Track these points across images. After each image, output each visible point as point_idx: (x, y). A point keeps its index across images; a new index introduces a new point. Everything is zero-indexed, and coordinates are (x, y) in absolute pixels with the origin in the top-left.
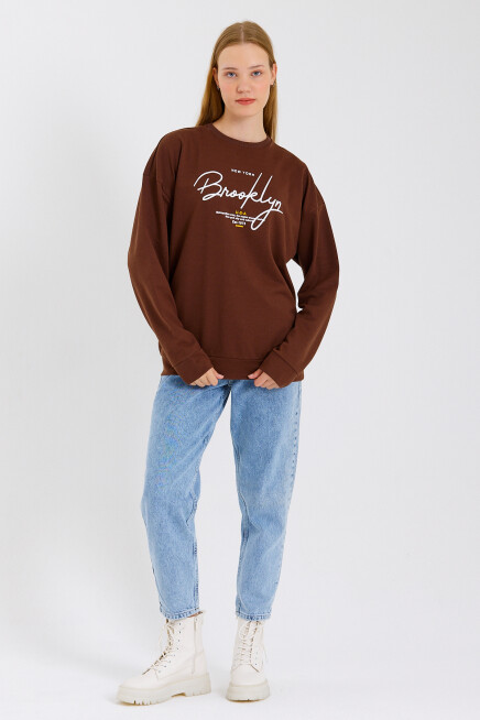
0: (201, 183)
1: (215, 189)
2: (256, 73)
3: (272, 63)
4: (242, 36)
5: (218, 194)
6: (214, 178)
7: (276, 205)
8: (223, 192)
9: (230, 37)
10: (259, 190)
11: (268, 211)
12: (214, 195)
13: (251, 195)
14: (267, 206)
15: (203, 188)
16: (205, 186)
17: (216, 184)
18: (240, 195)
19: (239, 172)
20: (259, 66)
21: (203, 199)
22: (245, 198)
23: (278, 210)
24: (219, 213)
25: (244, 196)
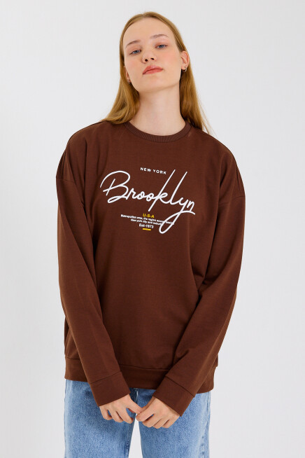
0: (107, 185)
1: (121, 191)
5: (123, 196)
6: (121, 178)
7: (188, 206)
8: (130, 194)
10: (169, 190)
11: (178, 213)
12: (118, 198)
13: (160, 197)
14: (178, 208)
15: (108, 190)
16: (111, 188)
17: (122, 185)
18: (148, 196)
19: (149, 170)
20: (161, 35)
21: (109, 202)
22: (153, 200)
23: (190, 211)
24: (125, 216)
25: (152, 198)
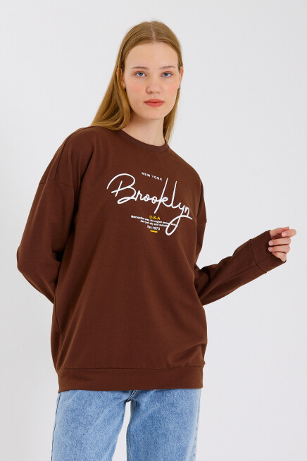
0: (115, 186)
1: (129, 193)
2: (166, 74)
3: (180, 64)
4: (154, 35)
5: (132, 197)
6: (127, 181)
7: (185, 211)
8: (137, 196)
9: (140, 35)
10: (168, 194)
11: (179, 217)
12: (129, 198)
13: (163, 200)
14: (178, 212)
15: (117, 191)
16: (119, 189)
17: (129, 187)
18: (153, 199)
19: (149, 175)
20: (170, 67)
21: (118, 203)
22: (157, 203)
23: (187, 216)
24: (135, 217)
25: (156, 201)
